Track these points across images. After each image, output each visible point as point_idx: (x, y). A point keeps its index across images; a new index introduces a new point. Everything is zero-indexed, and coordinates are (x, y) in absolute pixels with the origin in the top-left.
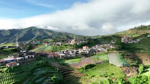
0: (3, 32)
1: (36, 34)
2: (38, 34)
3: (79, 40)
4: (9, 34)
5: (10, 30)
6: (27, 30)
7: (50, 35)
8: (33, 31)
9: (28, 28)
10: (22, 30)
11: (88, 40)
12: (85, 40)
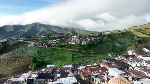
0: (7, 28)
1: (40, 30)
2: (42, 29)
3: (86, 37)
4: (13, 30)
5: (14, 26)
6: (32, 26)
7: (55, 31)
8: (38, 26)
9: (32, 24)
10: (27, 25)
11: (99, 36)
12: (95, 37)
